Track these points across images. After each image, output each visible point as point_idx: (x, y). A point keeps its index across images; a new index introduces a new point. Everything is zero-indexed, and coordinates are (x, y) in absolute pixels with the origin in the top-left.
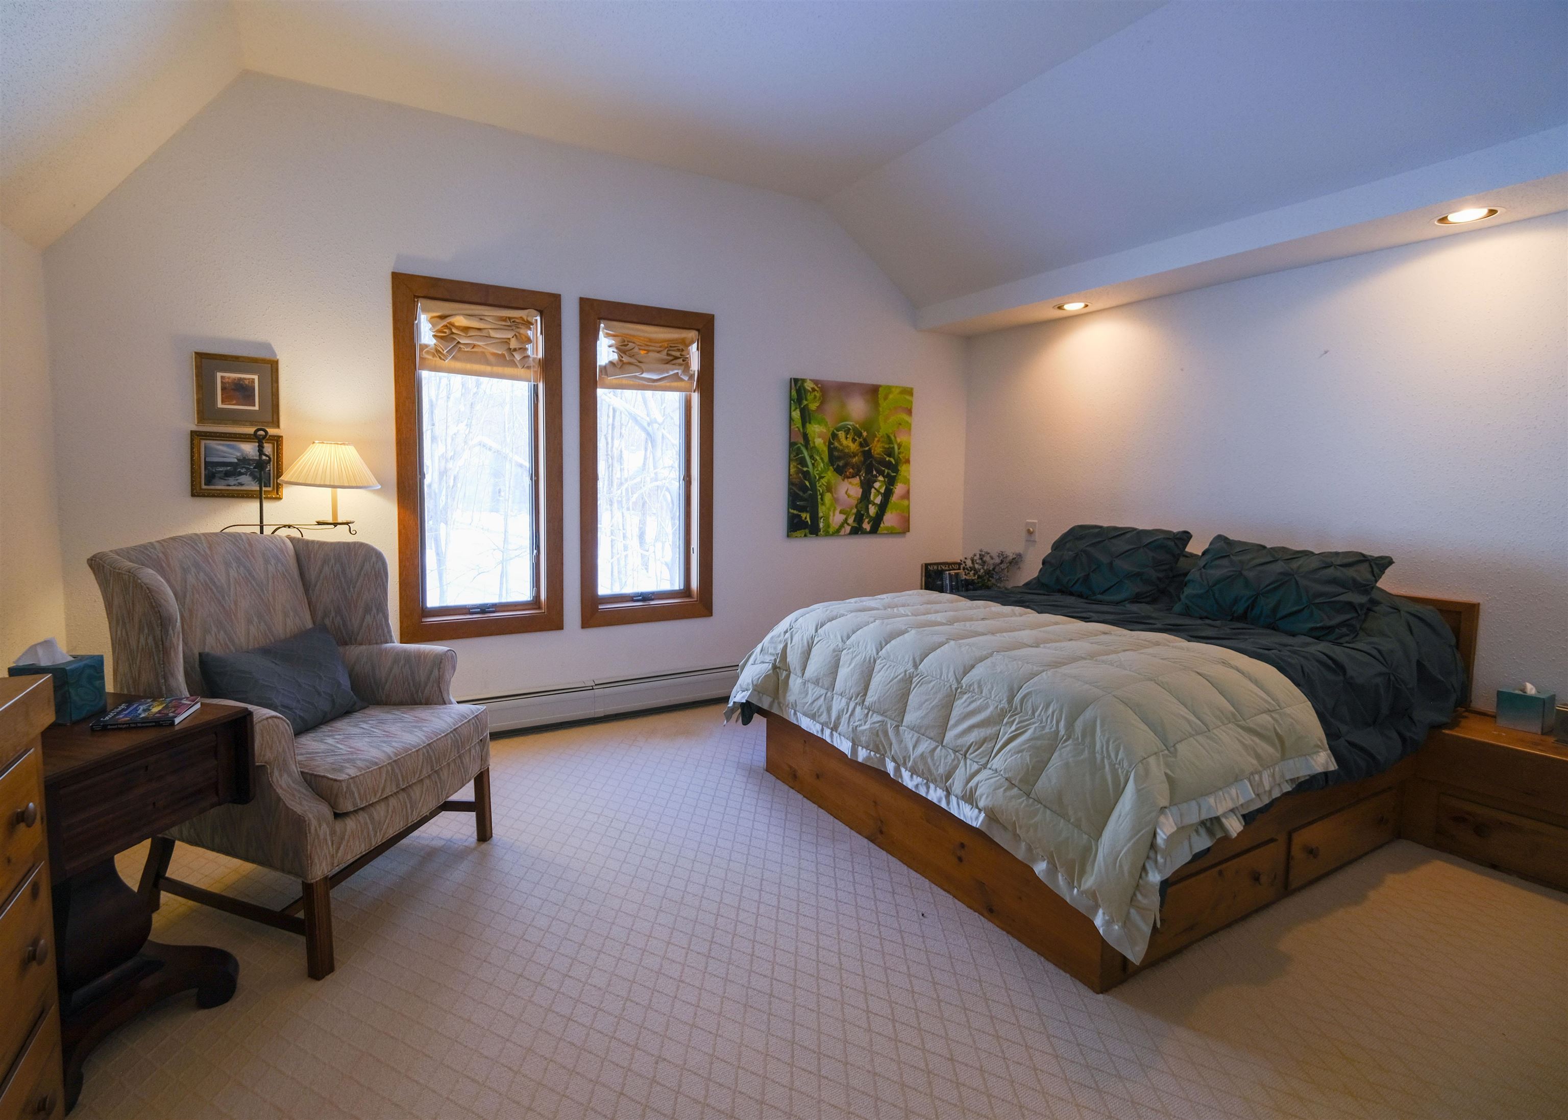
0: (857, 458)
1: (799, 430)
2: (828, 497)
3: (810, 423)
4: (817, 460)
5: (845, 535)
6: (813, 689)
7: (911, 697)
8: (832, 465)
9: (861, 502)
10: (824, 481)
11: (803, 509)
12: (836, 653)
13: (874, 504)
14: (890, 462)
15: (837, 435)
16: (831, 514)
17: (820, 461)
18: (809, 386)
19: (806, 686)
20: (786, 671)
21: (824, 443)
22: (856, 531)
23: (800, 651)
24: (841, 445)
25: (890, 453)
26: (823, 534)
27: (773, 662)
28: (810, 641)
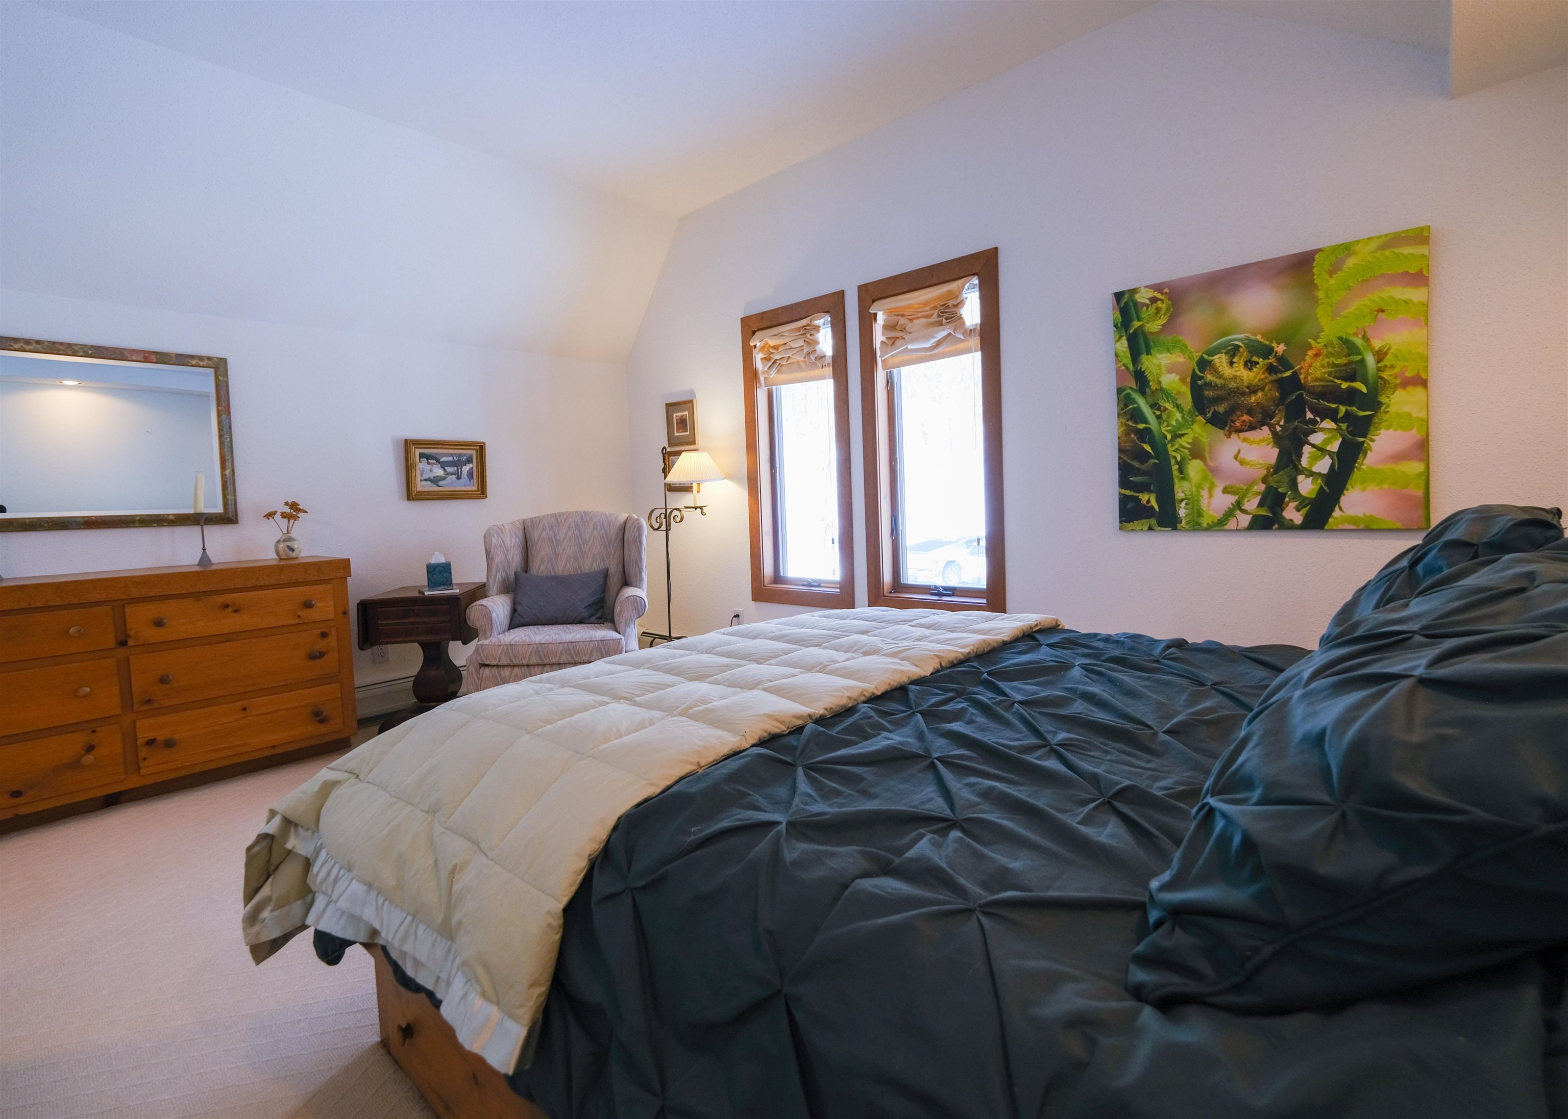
0: (1260, 394)
1: (1127, 368)
2: (1195, 468)
3: (1148, 353)
4: (1166, 409)
5: (1237, 530)
8: (1202, 412)
9: (1276, 472)
10: (1184, 442)
11: (1143, 488)
13: (1311, 474)
14: (1353, 392)
15: (1210, 362)
16: (1205, 493)
17: (1174, 410)
18: (1142, 297)
21: (1182, 380)
22: (1261, 524)
24: (1221, 377)
25: (1353, 372)
26: (1187, 527)
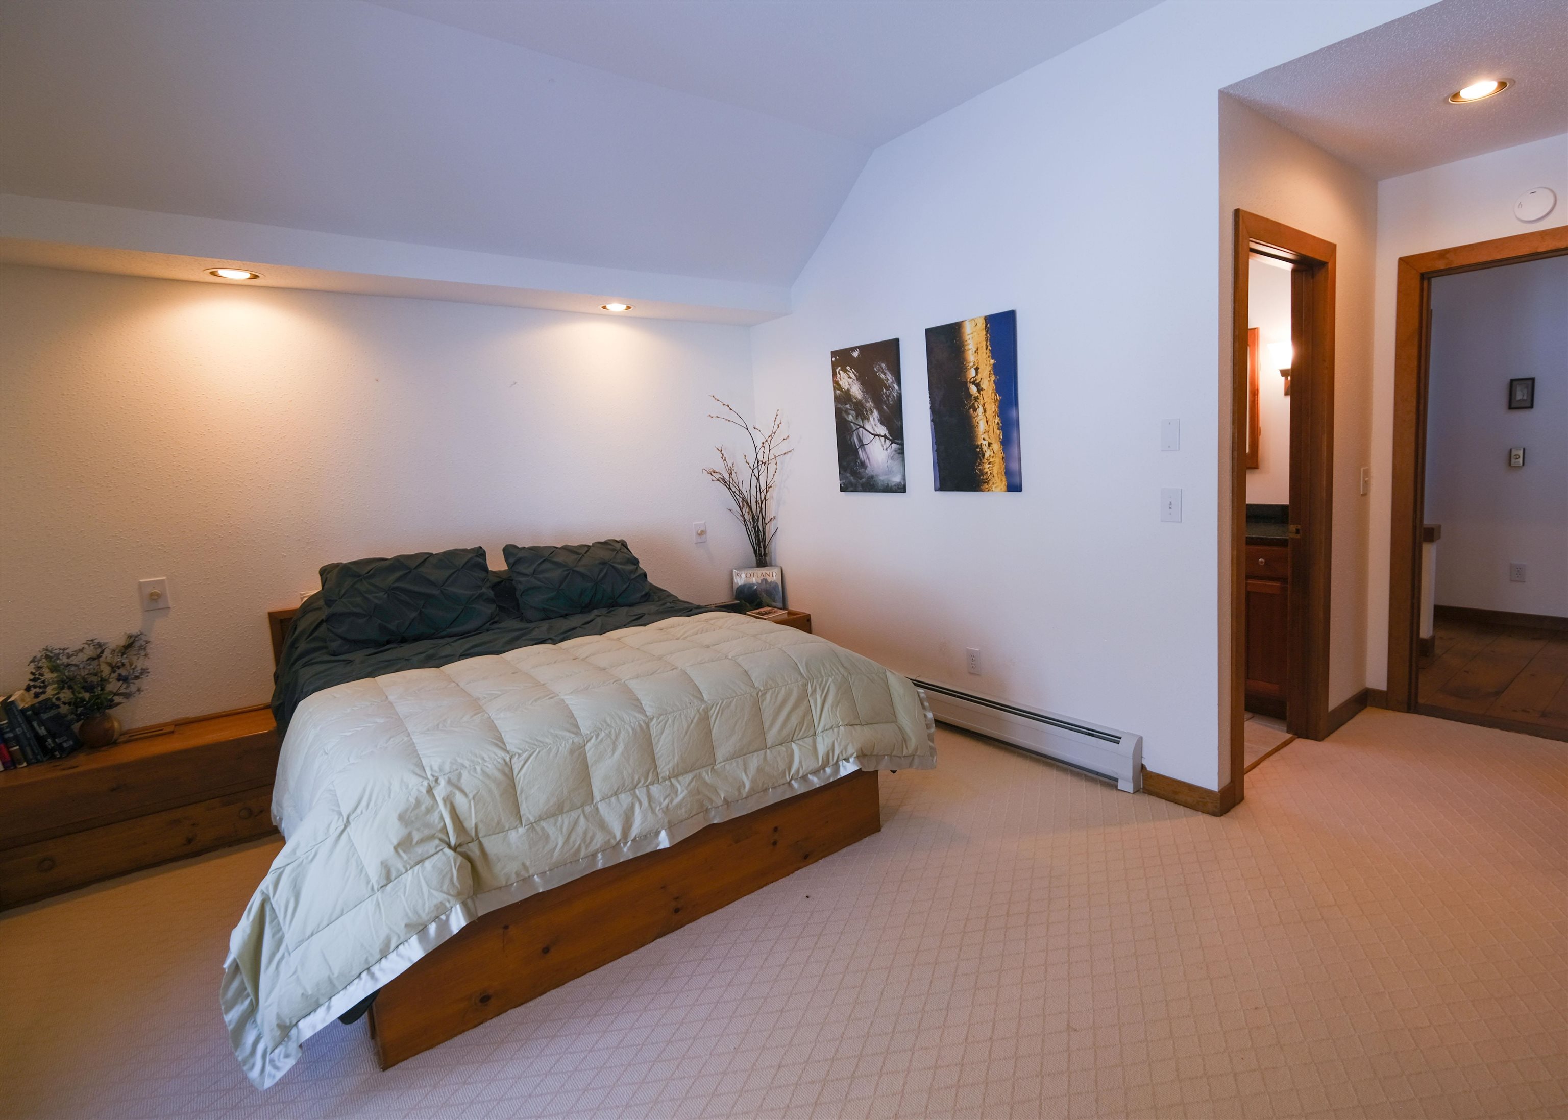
6: (556, 823)
7: (714, 731)
12: (577, 753)
19: (538, 829)
20: (473, 841)
23: (496, 793)
27: (443, 845)
28: (507, 770)
